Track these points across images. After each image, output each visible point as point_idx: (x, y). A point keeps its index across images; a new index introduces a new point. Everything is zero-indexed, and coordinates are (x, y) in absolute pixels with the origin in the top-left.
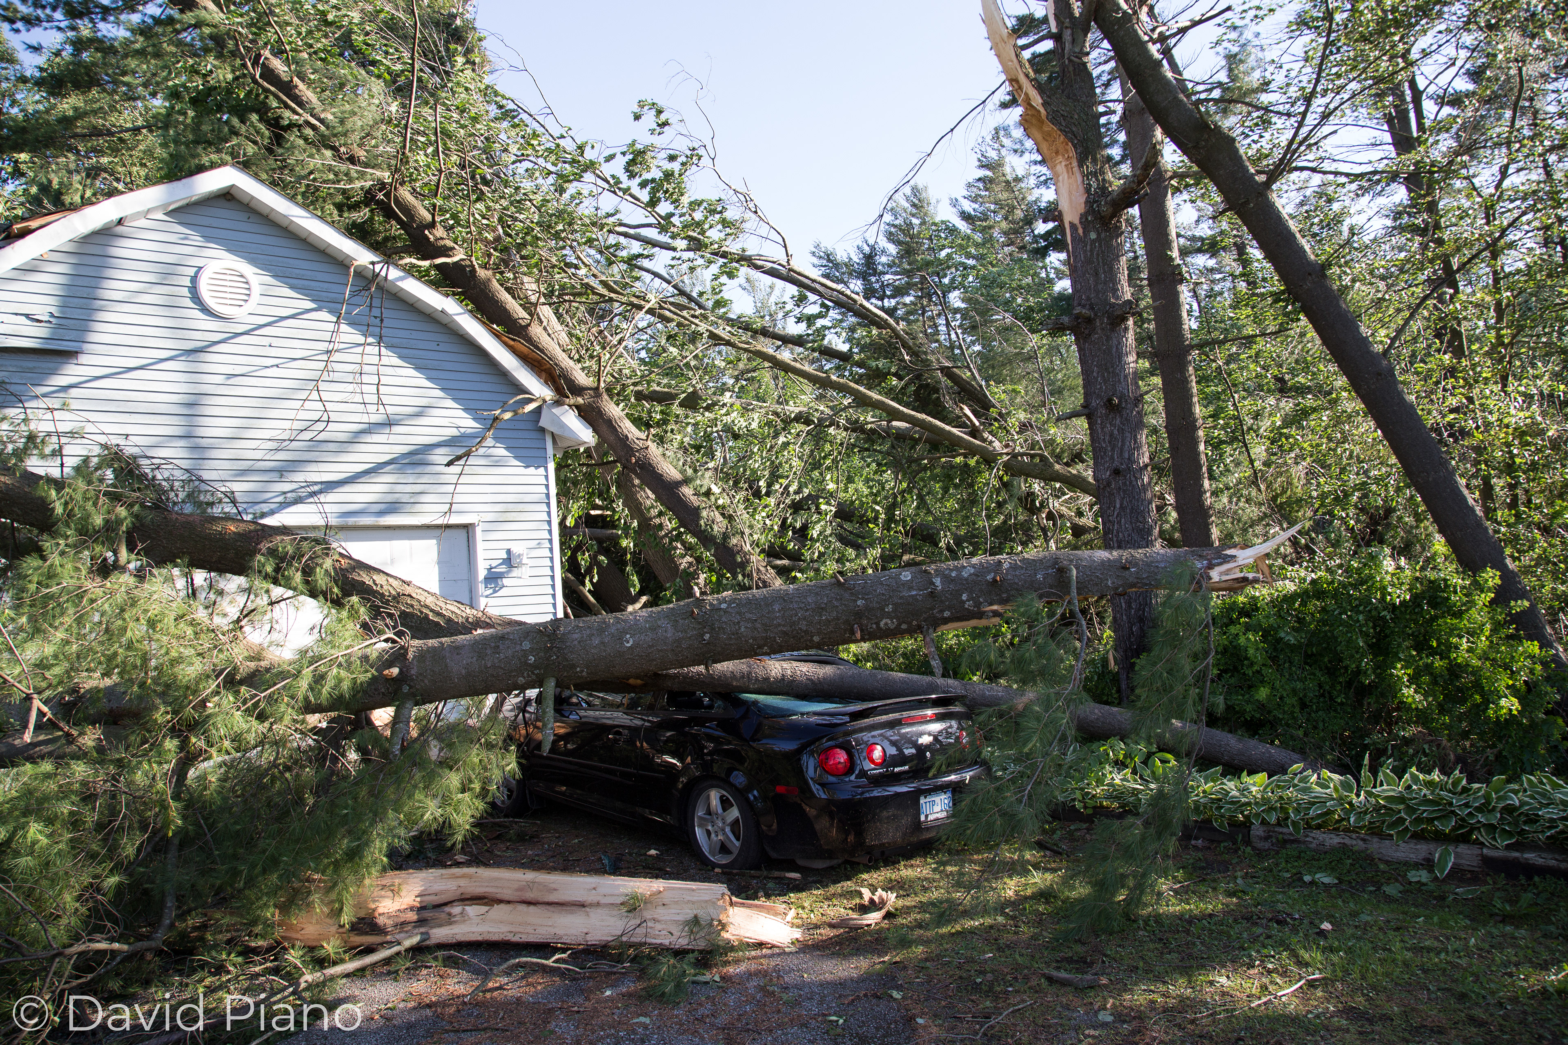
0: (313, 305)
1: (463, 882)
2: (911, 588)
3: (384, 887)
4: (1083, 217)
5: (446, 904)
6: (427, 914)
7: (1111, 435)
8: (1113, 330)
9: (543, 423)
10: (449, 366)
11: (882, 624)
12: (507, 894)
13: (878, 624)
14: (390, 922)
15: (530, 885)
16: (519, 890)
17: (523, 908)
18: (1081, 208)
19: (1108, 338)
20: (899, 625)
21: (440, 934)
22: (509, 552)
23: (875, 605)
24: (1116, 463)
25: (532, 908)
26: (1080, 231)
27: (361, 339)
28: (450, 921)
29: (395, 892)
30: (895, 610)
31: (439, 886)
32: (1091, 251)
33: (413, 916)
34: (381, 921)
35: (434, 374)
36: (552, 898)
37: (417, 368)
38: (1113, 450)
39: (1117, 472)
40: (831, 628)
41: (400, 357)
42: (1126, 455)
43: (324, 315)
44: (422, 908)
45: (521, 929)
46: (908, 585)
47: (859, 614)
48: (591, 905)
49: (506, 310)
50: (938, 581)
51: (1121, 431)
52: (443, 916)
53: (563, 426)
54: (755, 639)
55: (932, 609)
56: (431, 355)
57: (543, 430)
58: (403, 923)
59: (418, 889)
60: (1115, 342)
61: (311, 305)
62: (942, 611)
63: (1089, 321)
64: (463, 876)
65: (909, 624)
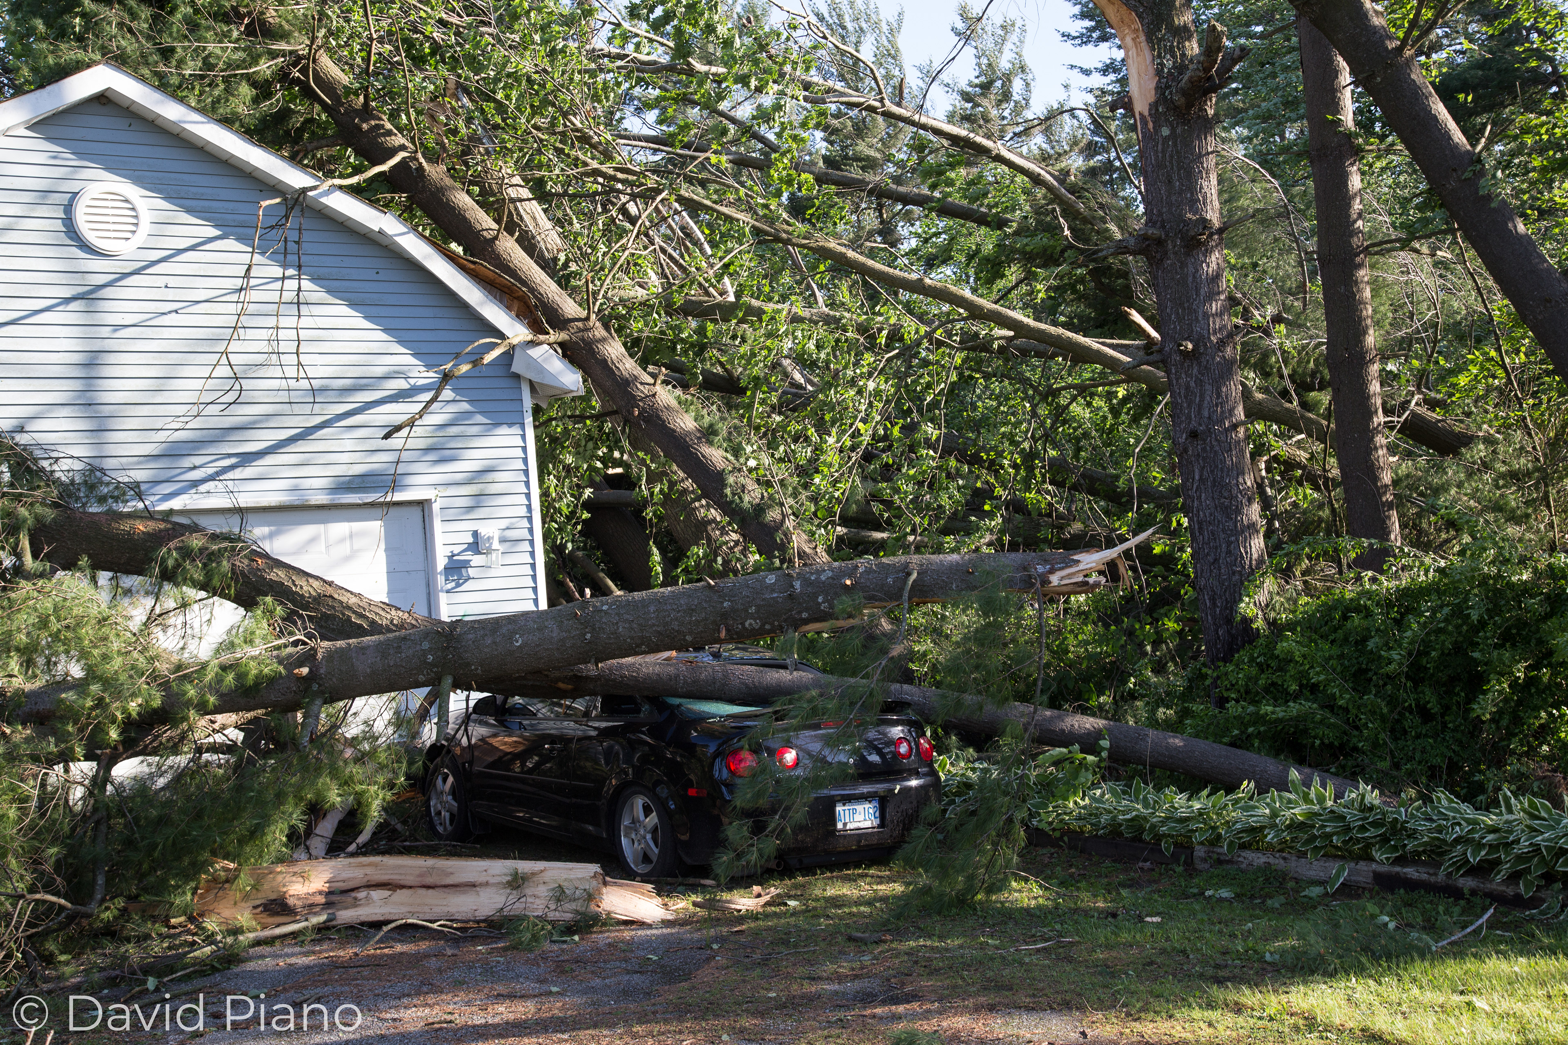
0: (216, 232)
1: (369, 871)
2: (773, 591)
3: (295, 874)
4: (1153, 106)
5: (352, 890)
6: (334, 898)
7: (1188, 388)
8: (1188, 254)
9: (515, 368)
10: (392, 299)
11: (747, 624)
12: (410, 880)
13: (743, 624)
14: (299, 903)
15: (431, 870)
16: (421, 875)
17: (423, 891)
18: (1151, 97)
19: (1183, 265)
20: (763, 625)
21: (346, 916)
22: (475, 534)
23: (740, 607)
24: (1194, 424)
25: (431, 891)
26: (1151, 125)
27: (278, 272)
28: (356, 903)
29: (304, 877)
30: (757, 612)
31: (345, 875)
32: (1163, 152)
33: (321, 899)
34: (291, 901)
35: (374, 310)
36: (449, 881)
37: (352, 305)
38: (1189, 406)
39: (1194, 435)
40: (701, 629)
41: (328, 292)
42: (1206, 413)
43: (231, 244)
44: (330, 893)
45: (419, 909)
46: (771, 588)
47: (725, 616)
48: (481, 885)
49: (465, 219)
50: (797, 585)
51: (1200, 383)
52: (349, 900)
53: (541, 370)
54: (632, 638)
55: (790, 610)
56: (368, 286)
57: (517, 377)
58: (311, 905)
59: (327, 876)
60: (1191, 269)
61: (214, 232)
62: (800, 613)
63: (1159, 242)
64: (370, 865)
65: (772, 624)
